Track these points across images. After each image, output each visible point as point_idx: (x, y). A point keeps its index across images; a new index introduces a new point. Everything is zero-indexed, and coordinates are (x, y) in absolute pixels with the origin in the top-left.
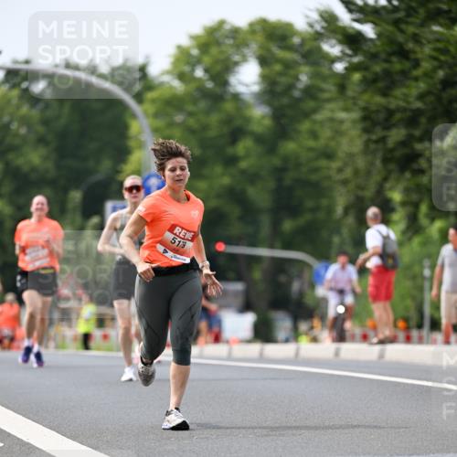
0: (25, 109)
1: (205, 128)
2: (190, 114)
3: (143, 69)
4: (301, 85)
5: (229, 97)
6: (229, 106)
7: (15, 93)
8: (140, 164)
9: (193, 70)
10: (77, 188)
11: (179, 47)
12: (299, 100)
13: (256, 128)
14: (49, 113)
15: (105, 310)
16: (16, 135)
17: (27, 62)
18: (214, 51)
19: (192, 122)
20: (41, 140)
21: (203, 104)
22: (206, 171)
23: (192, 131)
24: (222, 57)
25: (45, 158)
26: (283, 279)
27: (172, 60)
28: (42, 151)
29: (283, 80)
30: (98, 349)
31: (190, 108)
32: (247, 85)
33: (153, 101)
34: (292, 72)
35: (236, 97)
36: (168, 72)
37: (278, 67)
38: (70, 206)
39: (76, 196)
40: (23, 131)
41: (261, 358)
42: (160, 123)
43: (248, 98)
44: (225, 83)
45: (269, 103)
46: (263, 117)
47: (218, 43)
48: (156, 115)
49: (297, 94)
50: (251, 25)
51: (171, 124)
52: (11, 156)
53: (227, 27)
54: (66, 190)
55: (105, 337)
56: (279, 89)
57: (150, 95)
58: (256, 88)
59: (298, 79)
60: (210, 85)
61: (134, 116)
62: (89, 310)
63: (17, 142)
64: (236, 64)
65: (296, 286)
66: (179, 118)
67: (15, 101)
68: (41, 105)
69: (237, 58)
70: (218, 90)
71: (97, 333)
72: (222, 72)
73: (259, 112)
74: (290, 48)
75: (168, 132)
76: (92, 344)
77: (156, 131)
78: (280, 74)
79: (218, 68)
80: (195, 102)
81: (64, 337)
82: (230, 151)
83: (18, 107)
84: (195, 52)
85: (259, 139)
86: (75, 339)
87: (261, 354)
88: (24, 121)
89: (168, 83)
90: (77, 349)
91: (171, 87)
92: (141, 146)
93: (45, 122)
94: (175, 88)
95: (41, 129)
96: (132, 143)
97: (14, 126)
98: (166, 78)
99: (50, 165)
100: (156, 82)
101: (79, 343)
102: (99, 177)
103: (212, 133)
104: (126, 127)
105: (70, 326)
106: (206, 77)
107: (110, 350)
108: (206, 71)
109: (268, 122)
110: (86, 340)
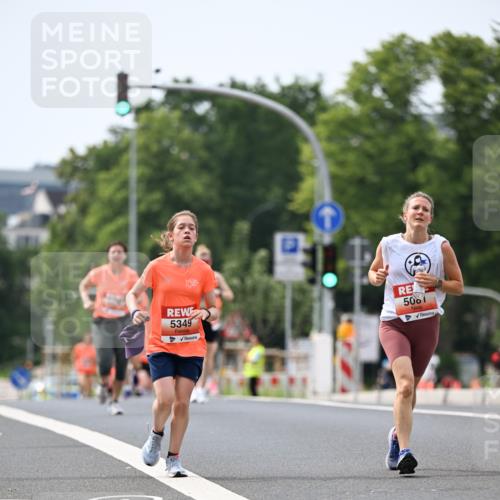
0: (187, 133)
1: (383, 152)
2: (368, 137)
3: (315, 89)
4: (488, 106)
5: (409, 118)
6: (410, 129)
7: (176, 114)
8: (313, 192)
9: (371, 89)
10: (244, 217)
11: (356, 65)
12: (486, 122)
13: (440, 153)
14: (214, 137)
15: (274, 352)
16: (178, 161)
17: (189, 81)
18: (393, 68)
19: (368, 146)
20: (205, 167)
21: (381, 127)
22: (384, 201)
23: (370, 156)
24: (402, 74)
25: (208, 186)
26: (469, 317)
27: (347, 78)
28: (206, 178)
29: (469, 99)
30: (266, 395)
31: (368, 130)
32: (429, 106)
33: (326, 123)
34: (478, 91)
35: (418, 119)
36: (343, 92)
37: (463, 86)
38: (236, 238)
39: (243, 227)
40: (184, 156)
41: (445, 404)
42: (334, 147)
43: (431, 120)
44: (406, 103)
45: (453, 126)
46: (447, 141)
47: (398, 60)
48: (330, 139)
49: (484, 115)
50: (434, 40)
51: (347, 149)
52: (171, 184)
53: (409, 42)
54: (232, 221)
55: (275, 381)
56: (466, 110)
57: (323, 117)
58: (439, 109)
59: (485, 98)
60: (389, 106)
61: (306, 140)
62: (256, 352)
63: (178, 168)
64: (418, 82)
65: (483, 326)
66: (355, 142)
67: (176, 124)
68: (204, 129)
69: (418, 76)
70: (399, 112)
71: (266, 378)
72: (402, 91)
73: (443, 135)
74: (477, 65)
75: (341, 157)
76: (260, 389)
77: (329, 155)
78: (465, 93)
79: (399, 86)
80: (373, 124)
81: (229, 381)
82: (411, 177)
83: (179, 130)
84: (373, 69)
85: (443, 165)
86: (241, 383)
87: (445, 400)
88: (186, 145)
89: (344, 104)
90: (244, 394)
91: (347, 108)
92: (314, 172)
93: (209, 147)
94: (351, 109)
95: (204, 154)
96: (303, 169)
97: (175, 151)
98: (341, 98)
99: (213, 194)
100: (331, 103)
101: (246, 389)
102: (268, 206)
103: (390, 158)
104: (297, 151)
105: (236, 369)
106: (385, 97)
107: (280, 395)
108: (384, 90)
109: (452, 146)
110: (253, 385)
